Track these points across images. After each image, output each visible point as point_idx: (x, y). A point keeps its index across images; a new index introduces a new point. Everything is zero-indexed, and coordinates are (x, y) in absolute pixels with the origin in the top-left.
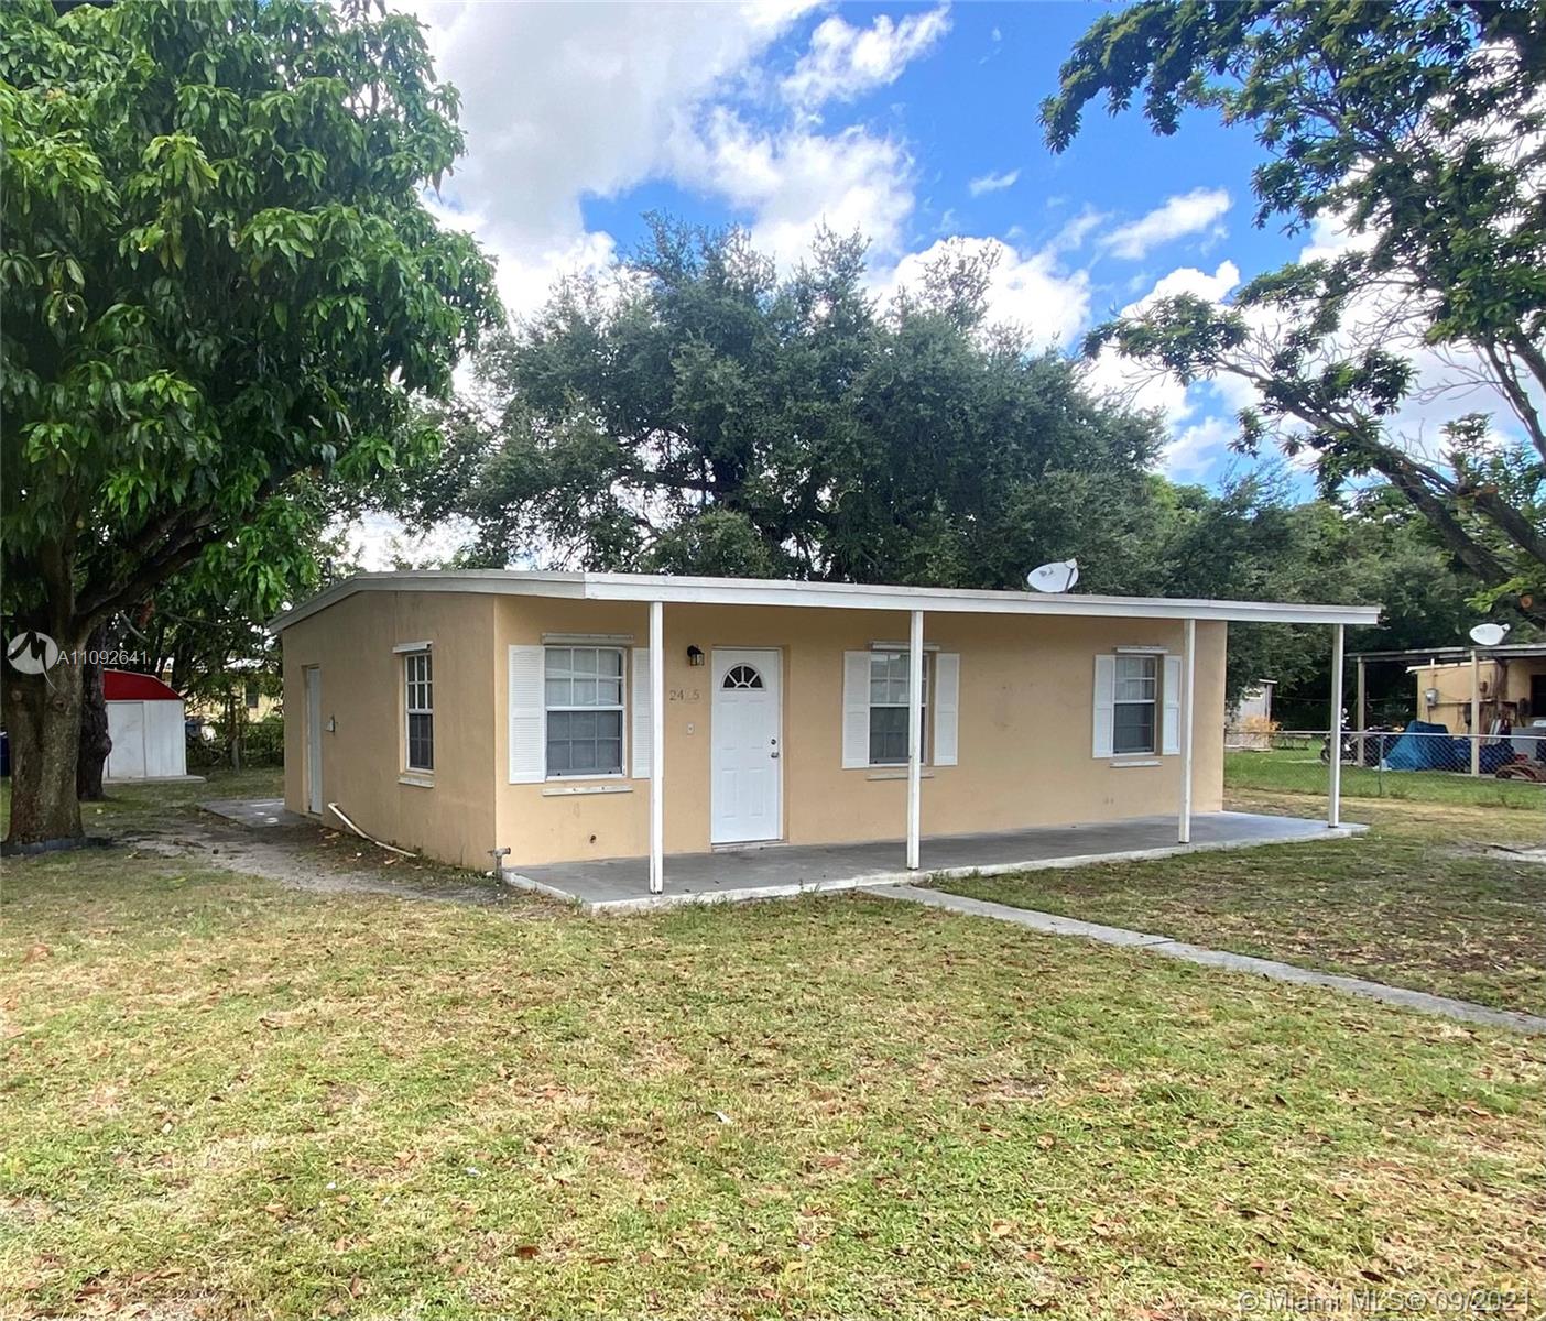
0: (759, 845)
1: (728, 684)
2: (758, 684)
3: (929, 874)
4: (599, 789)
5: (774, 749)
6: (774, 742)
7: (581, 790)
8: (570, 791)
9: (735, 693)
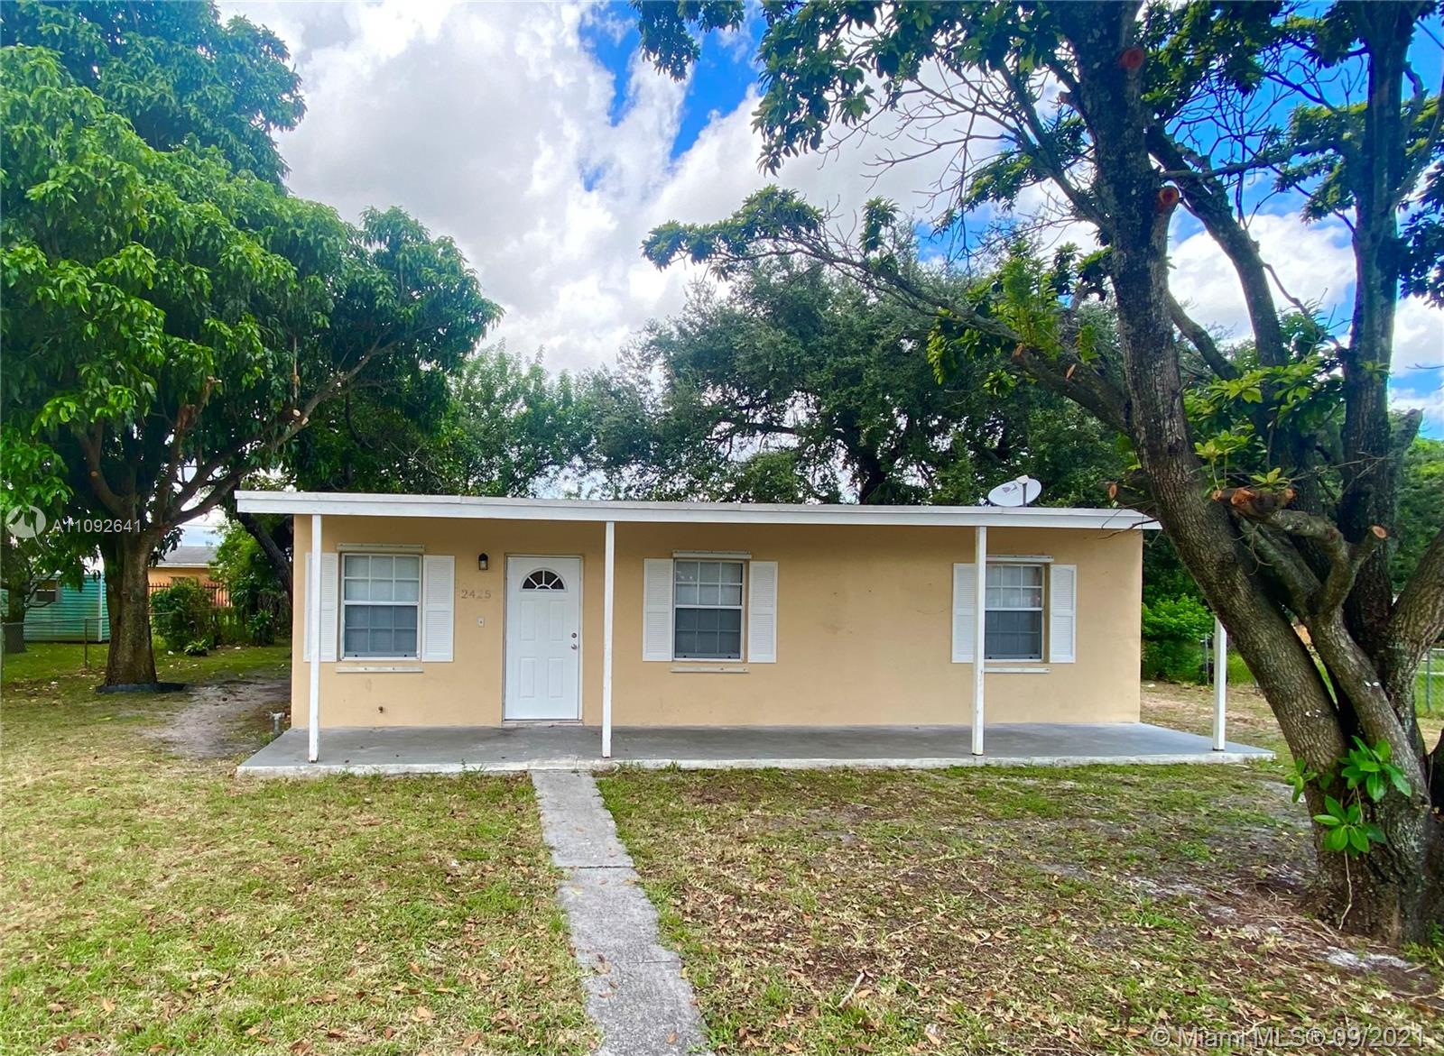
0: (550, 724)
1: (528, 585)
2: (559, 585)
3: (616, 763)
4: (390, 669)
5: (575, 641)
6: (574, 635)
7: (371, 669)
8: (362, 669)
9: (536, 594)
